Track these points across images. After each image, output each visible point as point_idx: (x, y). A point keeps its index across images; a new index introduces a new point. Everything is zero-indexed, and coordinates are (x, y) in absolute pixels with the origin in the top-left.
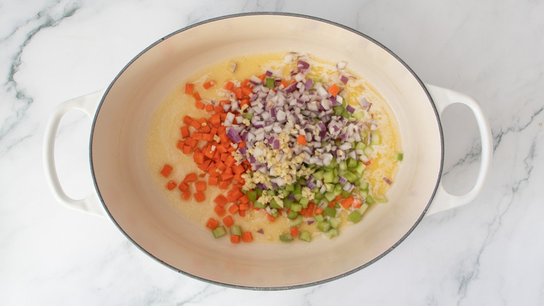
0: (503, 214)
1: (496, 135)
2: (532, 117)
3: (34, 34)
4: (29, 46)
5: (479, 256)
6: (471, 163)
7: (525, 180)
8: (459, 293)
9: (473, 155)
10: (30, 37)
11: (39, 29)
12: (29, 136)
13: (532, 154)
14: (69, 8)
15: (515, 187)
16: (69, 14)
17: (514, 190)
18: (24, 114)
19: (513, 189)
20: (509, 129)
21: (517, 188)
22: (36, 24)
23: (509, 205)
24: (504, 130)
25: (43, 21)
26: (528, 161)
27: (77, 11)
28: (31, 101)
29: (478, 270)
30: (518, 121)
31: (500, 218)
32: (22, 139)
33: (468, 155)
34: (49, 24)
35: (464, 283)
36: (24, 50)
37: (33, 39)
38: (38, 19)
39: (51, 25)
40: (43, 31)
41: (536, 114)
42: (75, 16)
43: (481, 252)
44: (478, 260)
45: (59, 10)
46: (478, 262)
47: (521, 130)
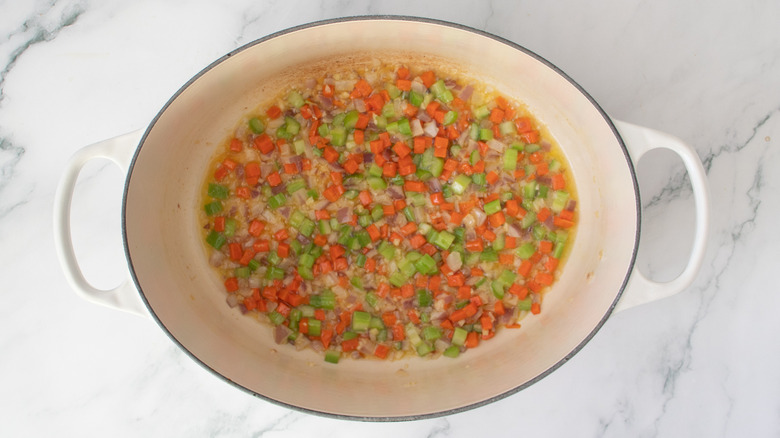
0: (722, 272)
1: (704, 159)
2: (755, 129)
3: (21, 53)
4: (14, 71)
5: (690, 336)
6: (670, 201)
7: (749, 221)
8: (664, 392)
9: (672, 190)
10: (14, 59)
11: (27, 46)
12: (23, 203)
13: (758, 183)
14: (69, 13)
15: (736, 232)
16: (70, 21)
17: (735, 237)
18: (12, 172)
19: (733, 235)
20: (723, 149)
21: (739, 234)
22: (22, 40)
23: (729, 259)
24: (715, 150)
25: (31, 34)
26: (753, 193)
27: (80, 16)
28: (21, 151)
29: (690, 357)
30: (735, 136)
31: (717, 278)
32: (12, 208)
33: (664, 190)
34: (41, 37)
35: (670, 377)
36: (6, 78)
37: (19, 61)
38: (25, 31)
39: (44, 39)
40: (33, 49)
41: (760, 125)
42: (79, 23)
43: (692, 331)
44: (689, 342)
45: (54, 17)
46: (688, 345)
47: (739, 149)
